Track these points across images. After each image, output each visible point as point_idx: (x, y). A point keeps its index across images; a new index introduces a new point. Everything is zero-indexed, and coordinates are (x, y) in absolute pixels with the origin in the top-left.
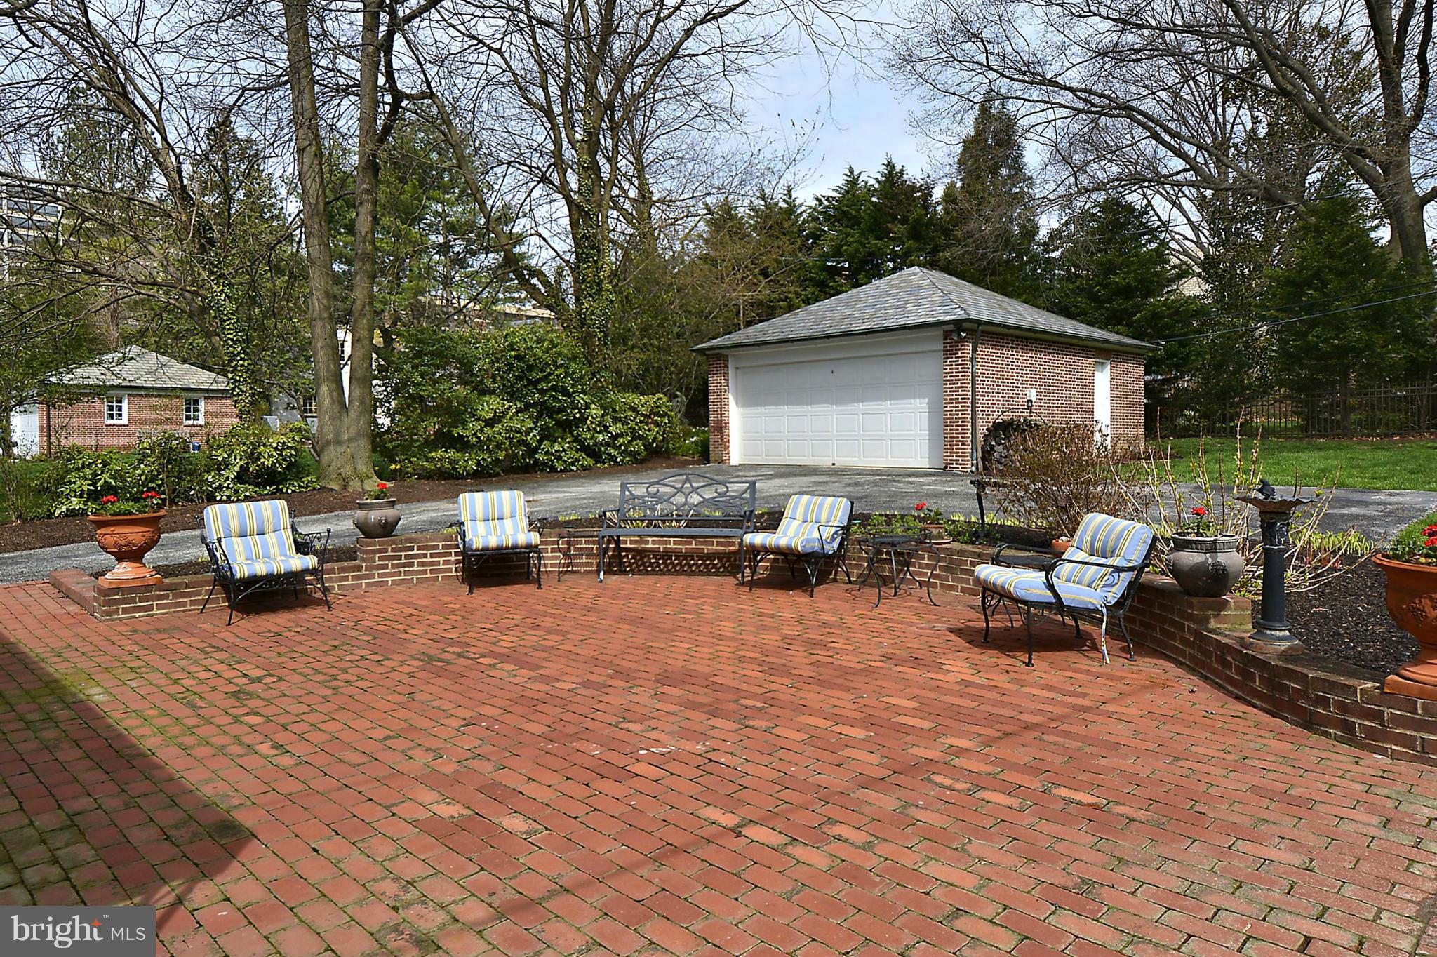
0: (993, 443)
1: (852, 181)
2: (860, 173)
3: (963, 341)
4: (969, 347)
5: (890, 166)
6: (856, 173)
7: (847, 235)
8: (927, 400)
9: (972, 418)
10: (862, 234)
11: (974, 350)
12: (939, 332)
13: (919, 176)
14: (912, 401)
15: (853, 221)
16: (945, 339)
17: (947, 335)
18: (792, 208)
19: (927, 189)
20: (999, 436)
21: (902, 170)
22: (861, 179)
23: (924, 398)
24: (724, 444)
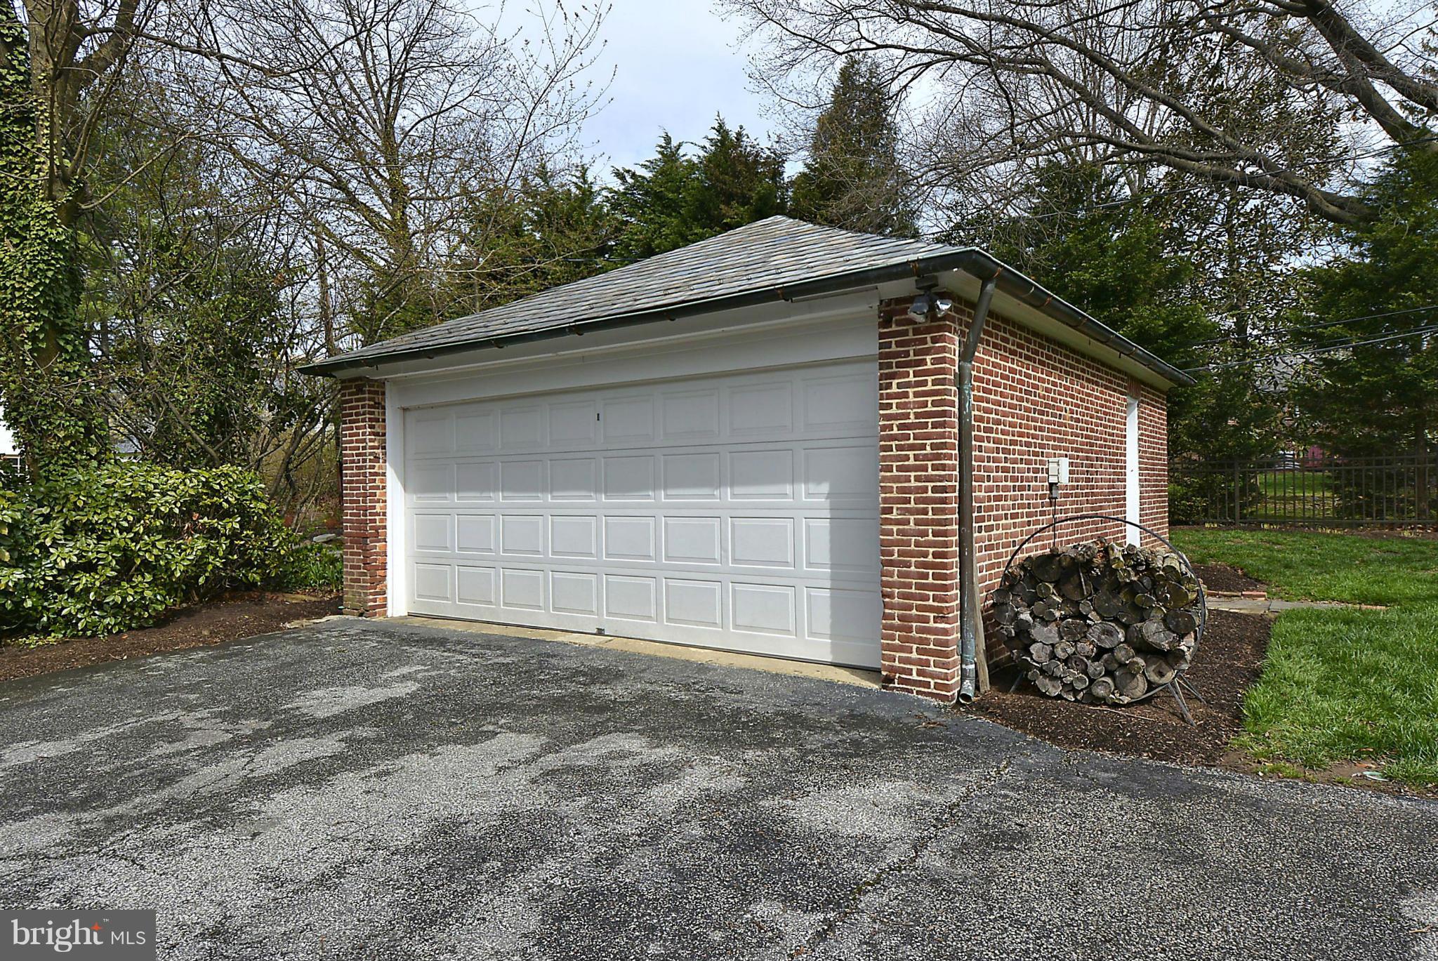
0: (1026, 616)
1: (669, 154)
2: (680, 145)
3: (936, 323)
4: (953, 344)
5: (721, 129)
6: (674, 143)
7: (662, 225)
8: (825, 488)
9: (961, 544)
10: (684, 222)
11: (967, 354)
12: (865, 306)
13: (764, 144)
14: (788, 489)
15: (670, 207)
16: (886, 323)
17: (890, 312)
18: (587, 194)
19: (775, 164)
20: (1044, 597)
21: (739, 135)
22: (681, 152)
23: (819, 481)
24: (375, 573)
